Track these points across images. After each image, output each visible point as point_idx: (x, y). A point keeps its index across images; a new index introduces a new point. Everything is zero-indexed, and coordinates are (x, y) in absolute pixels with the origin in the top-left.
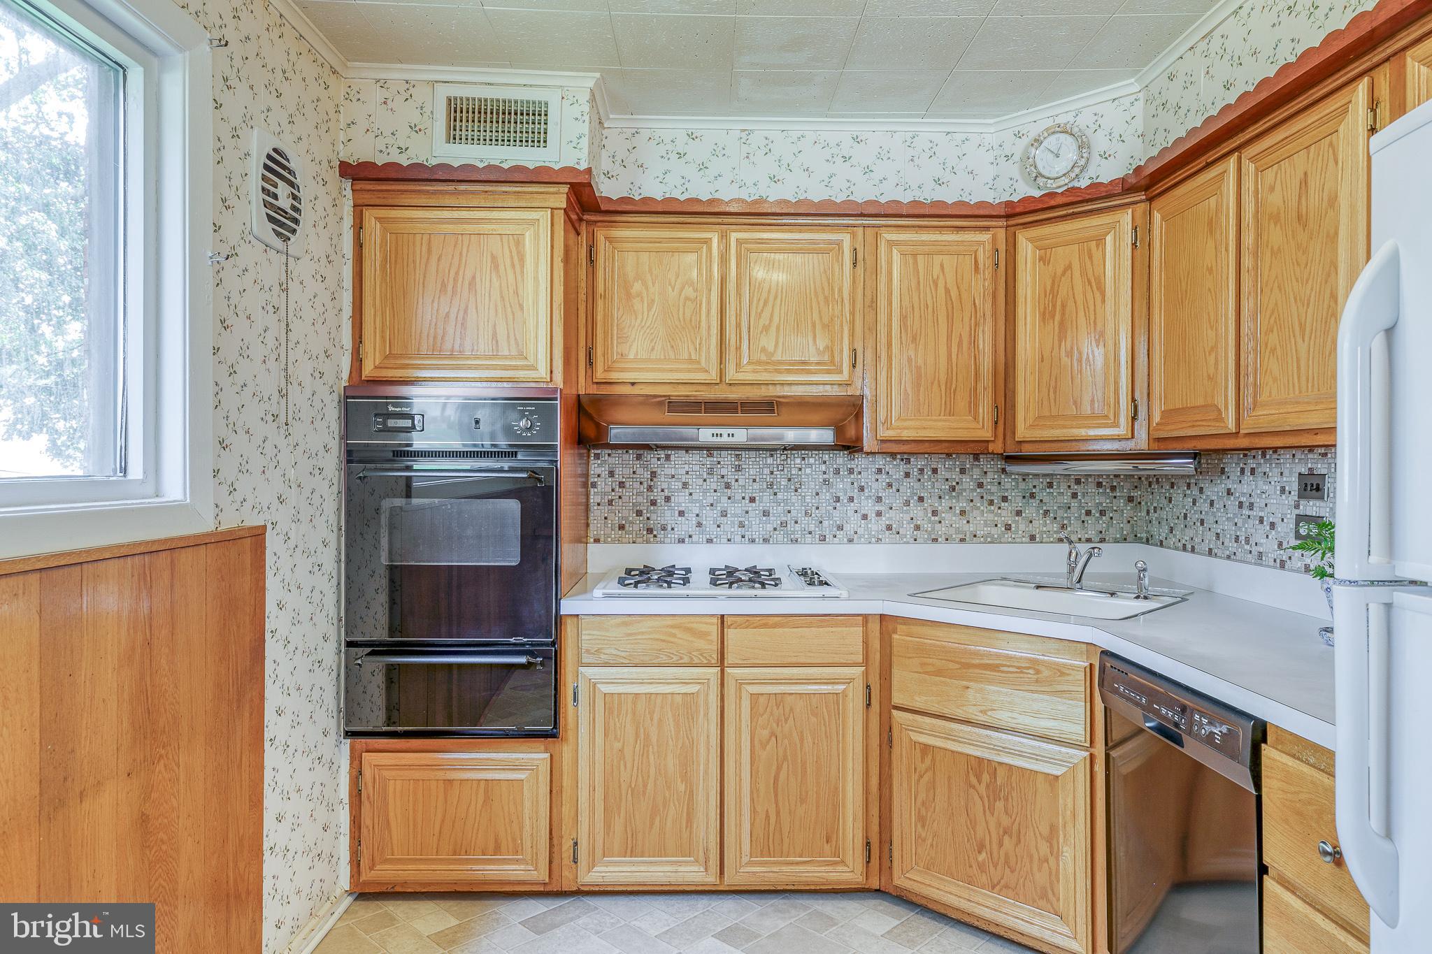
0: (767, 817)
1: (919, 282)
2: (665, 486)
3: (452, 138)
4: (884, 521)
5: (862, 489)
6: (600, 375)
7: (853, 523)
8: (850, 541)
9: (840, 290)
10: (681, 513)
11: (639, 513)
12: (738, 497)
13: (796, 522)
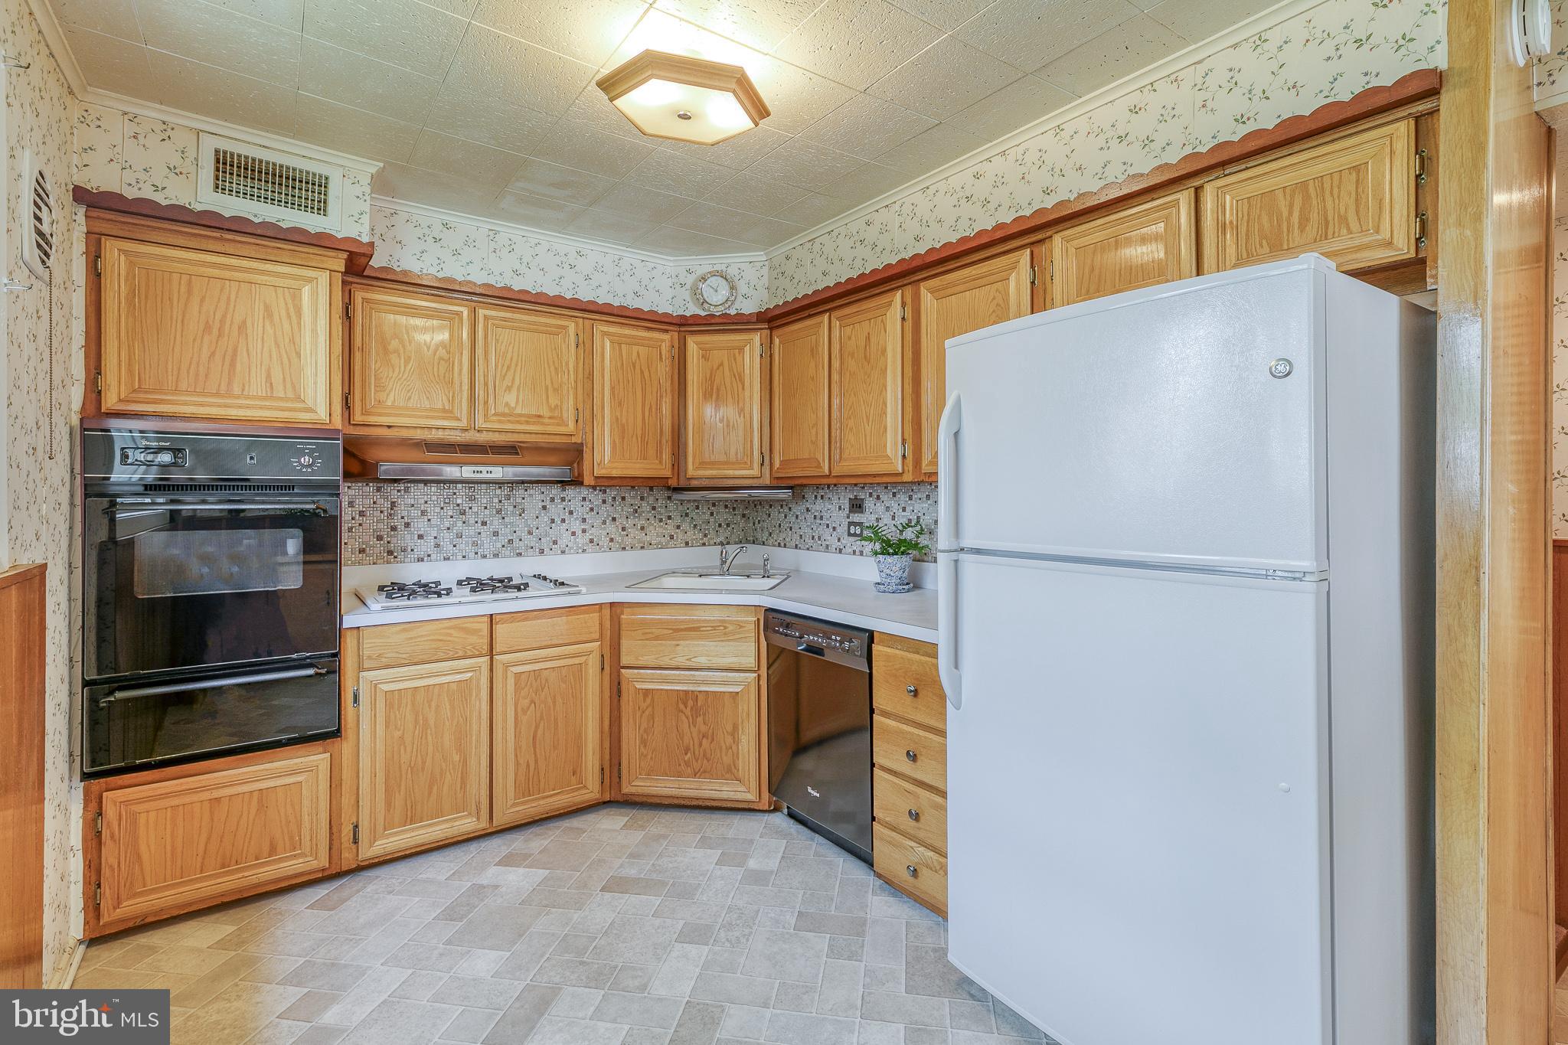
0: (528, 765)
1: (623, 364)
2: (405, 513)
3: (220, 189)
4: (588, 536)
5: (571, 513)
6: (358, 418)
7: (565, 539)
8: (563, 552)
9: (567, 364)
10: (420, 537)
11: (380, 538)
12: (472, 521)
13: (521, 540)
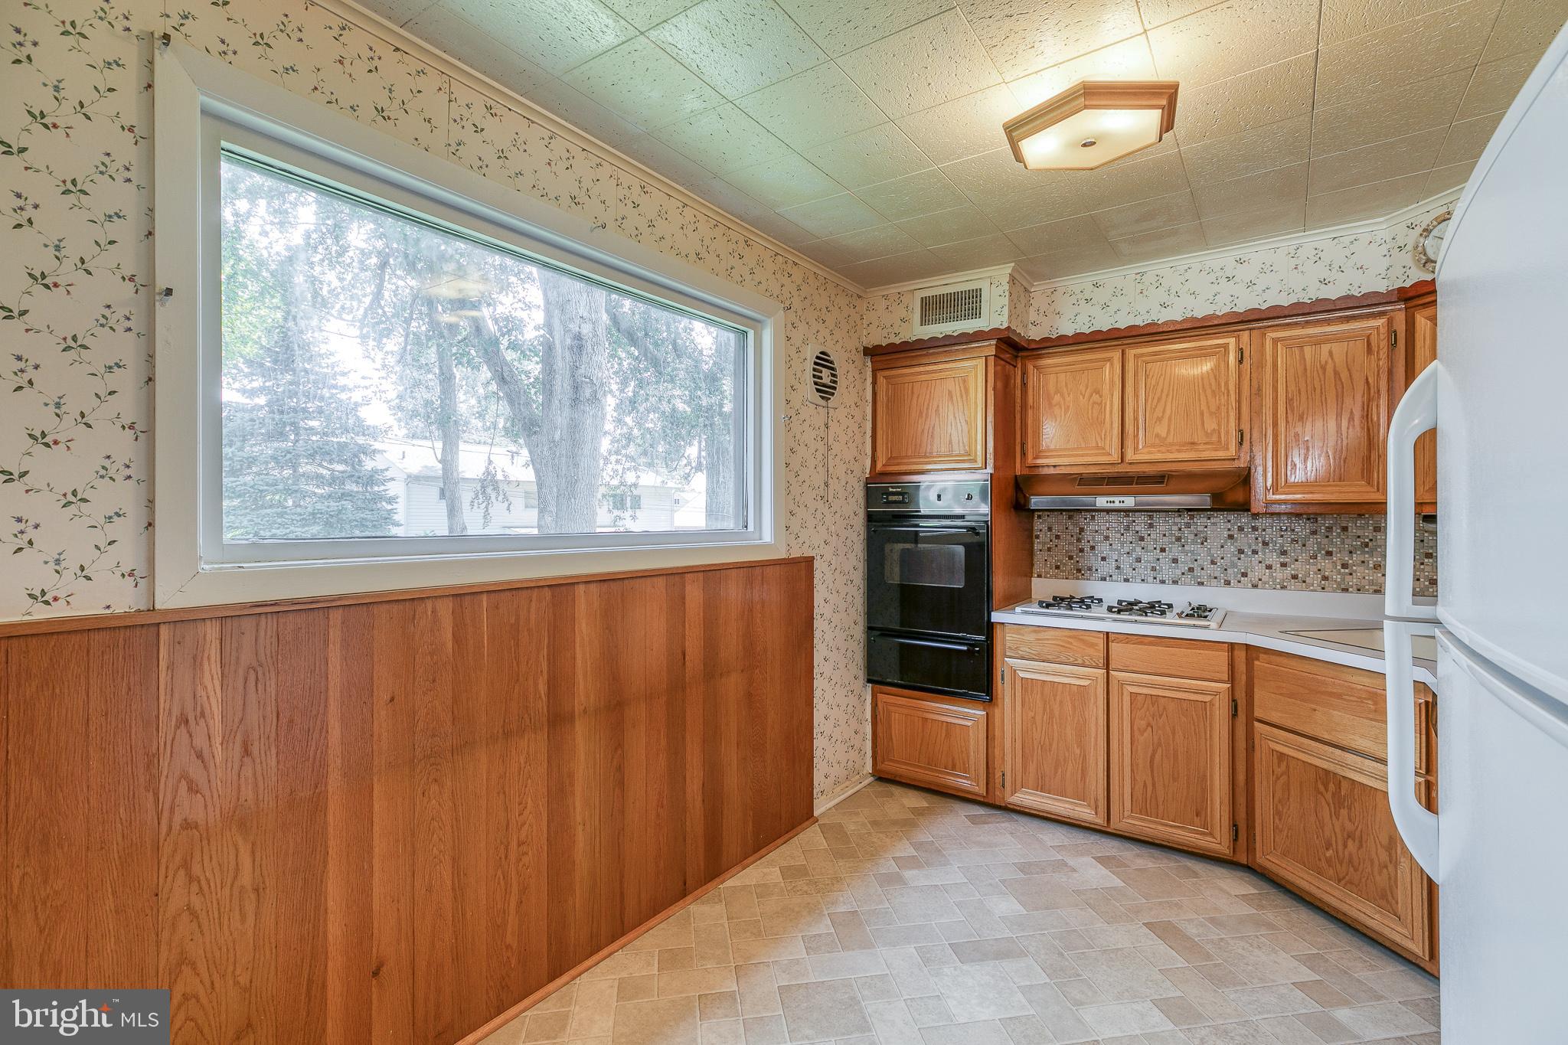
0: (1145, 785)
1: (1305, 369)
2: (1090, 538)
3: (924, 322)
4: (1289, 571)
5: (1265, 544)
6: (1030, 461)
7: (1257, 572)
8: (1255, 586)
9: (1227, 384)
10: (1103, 559)
11: (1071, 558)
12: (1151, 548)
13: (1202, 569)
